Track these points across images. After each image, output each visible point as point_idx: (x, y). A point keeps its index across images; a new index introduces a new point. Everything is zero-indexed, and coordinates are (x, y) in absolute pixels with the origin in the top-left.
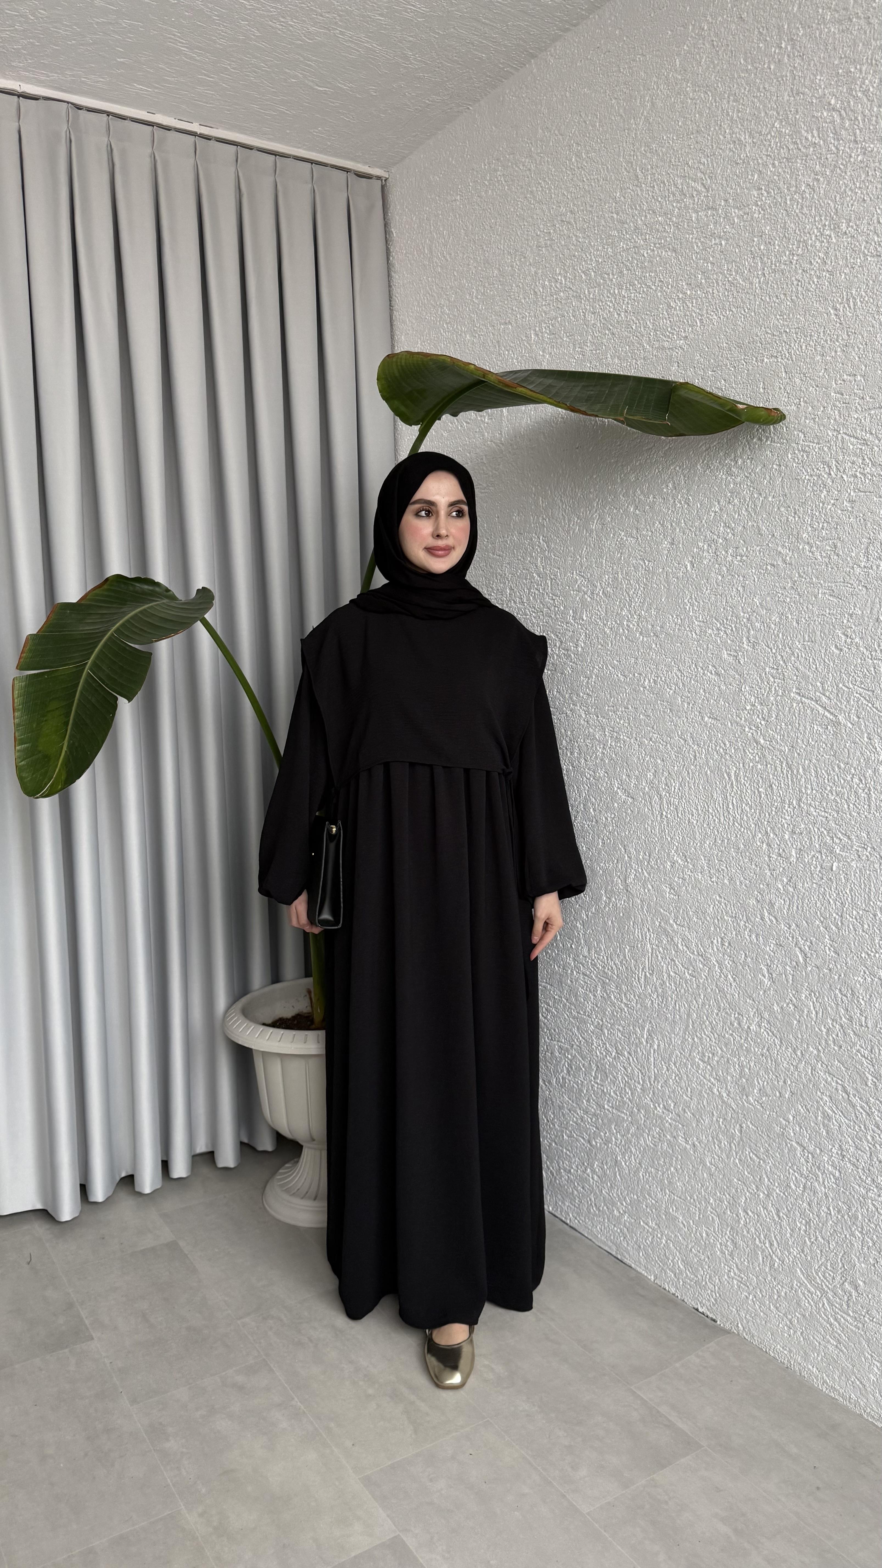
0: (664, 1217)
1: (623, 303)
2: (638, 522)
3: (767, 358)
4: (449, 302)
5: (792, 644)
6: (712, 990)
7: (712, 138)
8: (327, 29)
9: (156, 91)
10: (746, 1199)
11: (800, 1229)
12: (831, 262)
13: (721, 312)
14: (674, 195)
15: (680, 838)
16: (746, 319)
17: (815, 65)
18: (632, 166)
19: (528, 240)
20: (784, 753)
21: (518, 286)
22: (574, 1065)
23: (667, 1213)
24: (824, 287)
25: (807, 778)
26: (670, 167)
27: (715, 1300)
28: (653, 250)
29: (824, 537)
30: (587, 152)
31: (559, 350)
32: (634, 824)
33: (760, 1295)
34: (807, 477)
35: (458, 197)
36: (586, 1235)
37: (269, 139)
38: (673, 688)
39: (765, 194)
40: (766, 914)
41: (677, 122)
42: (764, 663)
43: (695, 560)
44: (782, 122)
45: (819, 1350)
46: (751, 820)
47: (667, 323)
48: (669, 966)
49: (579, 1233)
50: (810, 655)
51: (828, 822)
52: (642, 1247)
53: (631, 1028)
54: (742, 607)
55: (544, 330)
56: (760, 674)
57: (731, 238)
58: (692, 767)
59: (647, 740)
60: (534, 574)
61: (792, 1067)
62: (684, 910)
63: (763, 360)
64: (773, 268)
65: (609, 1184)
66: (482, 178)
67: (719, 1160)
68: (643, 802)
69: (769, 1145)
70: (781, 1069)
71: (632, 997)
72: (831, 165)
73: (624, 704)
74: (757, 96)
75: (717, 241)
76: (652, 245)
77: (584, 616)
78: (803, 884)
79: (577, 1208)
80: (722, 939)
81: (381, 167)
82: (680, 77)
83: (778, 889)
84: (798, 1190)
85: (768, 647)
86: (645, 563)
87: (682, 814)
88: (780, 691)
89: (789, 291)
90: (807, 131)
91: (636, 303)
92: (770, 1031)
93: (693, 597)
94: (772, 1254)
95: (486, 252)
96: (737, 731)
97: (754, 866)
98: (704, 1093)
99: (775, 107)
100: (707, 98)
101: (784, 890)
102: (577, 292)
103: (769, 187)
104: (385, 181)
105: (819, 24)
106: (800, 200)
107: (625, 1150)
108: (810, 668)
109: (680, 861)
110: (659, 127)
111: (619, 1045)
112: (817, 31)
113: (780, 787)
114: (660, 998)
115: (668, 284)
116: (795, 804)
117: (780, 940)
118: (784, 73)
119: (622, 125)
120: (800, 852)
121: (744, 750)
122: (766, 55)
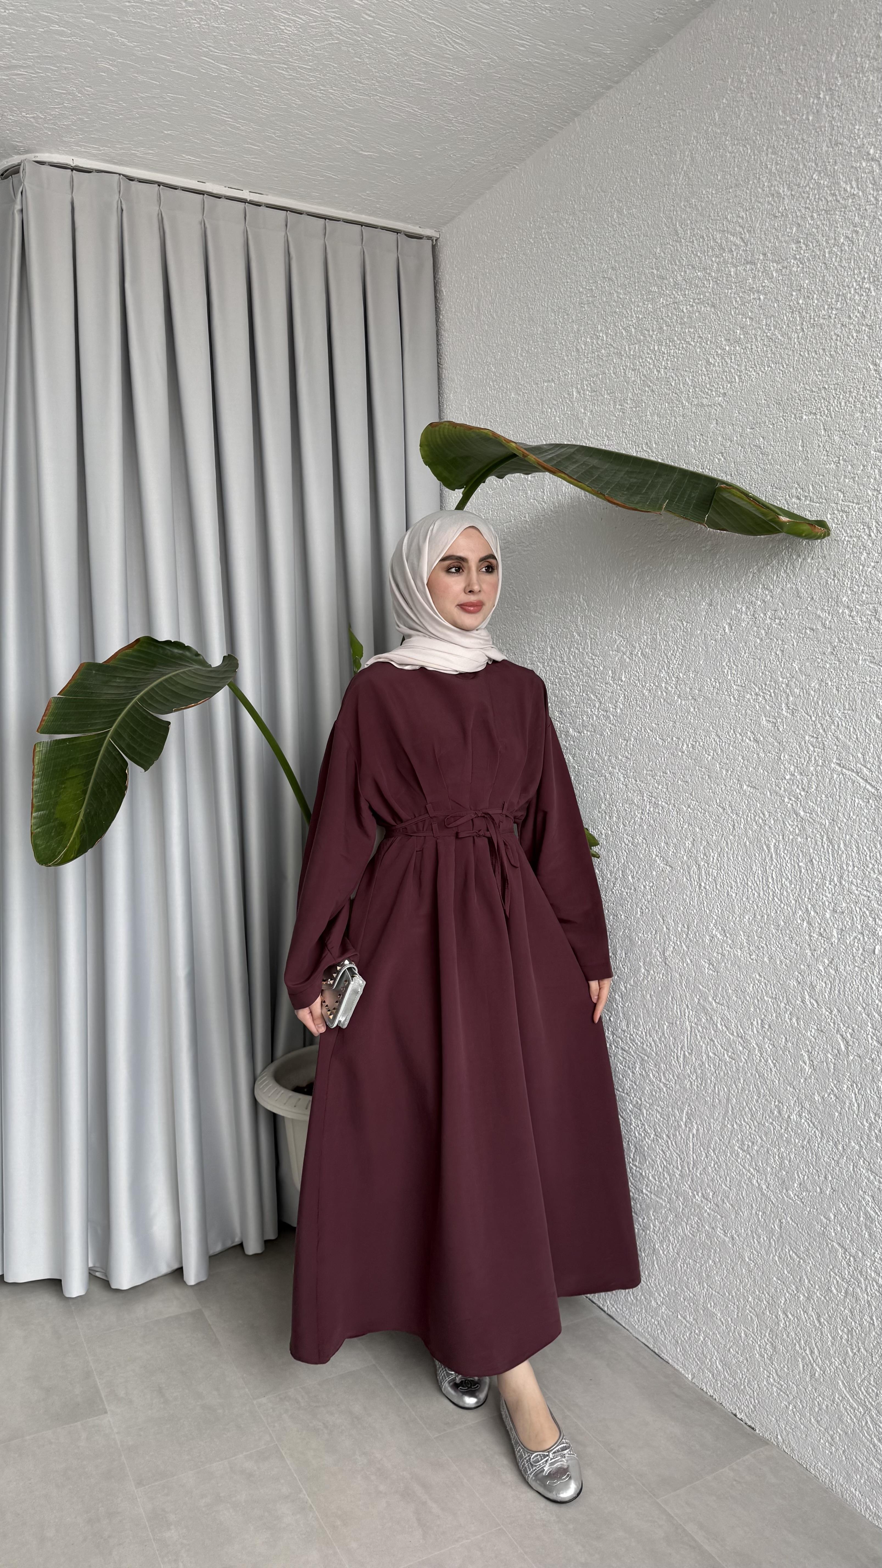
0: (702, 1312)
1: (663, 359)
2: (676, 582)
3: (806, 415)
4: (496, 360)
5: (833, 712)
6: (751, 1075)
7: (751, 192)
8: (368, 95)
9: (204, 160)
10: (786, 1300)
11: (841, 1338)
12: (871, 316)
13: (760, 368)
14: (713, 250)
15: (718, 911)
16: (784, 375)
17: (854, 114)
18: (672, 221)
19: (571, 297)
20: (825, 826)
21: (560, 343)
23: (705, 1309)
24: (863, 341)
25: (849, 854)
26: (708, 221)
27: (754, 1407)
28: (692, 306)
29: (864, 601)
30: (629, 208)
31: (600, 407)
32: (672, 894)
33: (801, 1406)
34: (847, 538)
35: (505, 256)
36: (624, 1325)
37: (320, 204)
38: (712, 754)
39: (804, 247)
40: (807, 997)
41: (716, 176)
42: (803, 731)
43: (733, 622)
44: (820, 173)
45: (862, 1472)
46: (791, 895)
47: (705, 379)
48: (708, 1047)
49: (617, 1321)
50: (850, 724)
51: (870, 902)
52: (679, 1342)
53: (670, 1110)
54: (781, 673)
55: (586, 387)
56: (799, 743)
57: (769, 292)
58: (731, 837)
59: (685, 806)
60: (574, 633)
61: (833, 1162)
62: (723, 988)
63: (802, 417)
64: (812, 322)
66: (527, 236)
67: (758, 1256)
68: (682, 871)
69: (809, 1245)
70: (822, 1163)
71: (671, 1076)
72: (870, 216)
73: (662, 769)
74: (795, 148)
75: (756, 295)
76: (692, 300)
77: (623, 678)
78: (845, 967)
80: (762, 1020)
81: (431, 227)
82: (719, 131)
83: (819, 971)
84: (840, 1296)
85: (808, 715)
86: (683, 624)
87: (721, 886)
88: (820, 761)
89: (828, 346)
90: (846, 182)
91: (676, 360)
92: (811, 1122)
93: (732, 660)
94: (812, 1362)
95: (531, 310)
96: (776, 801)
97: (794, 945)
98: (743, 1183)
99: (814, 158)
100: (746, 151)
101: (825, 972)
102: (618, 349)
103: (807, 240)
104: (436, 240)
105: (857, 73)
106: (838, 253)
107: (663, 1238)
108: (850, 738)
109: (718, 935)
110: (698, 182)
111: (658, 1127)
112: (856, 80)
113: (821, 862)
114: (699, 1079)
115: (706, 338)
116: (836, 882)
117: (821, 1025)
118: (822, 124)
119: (662, 180)
120: (842, 932)
121: (783, 822)
122: (805, 106)
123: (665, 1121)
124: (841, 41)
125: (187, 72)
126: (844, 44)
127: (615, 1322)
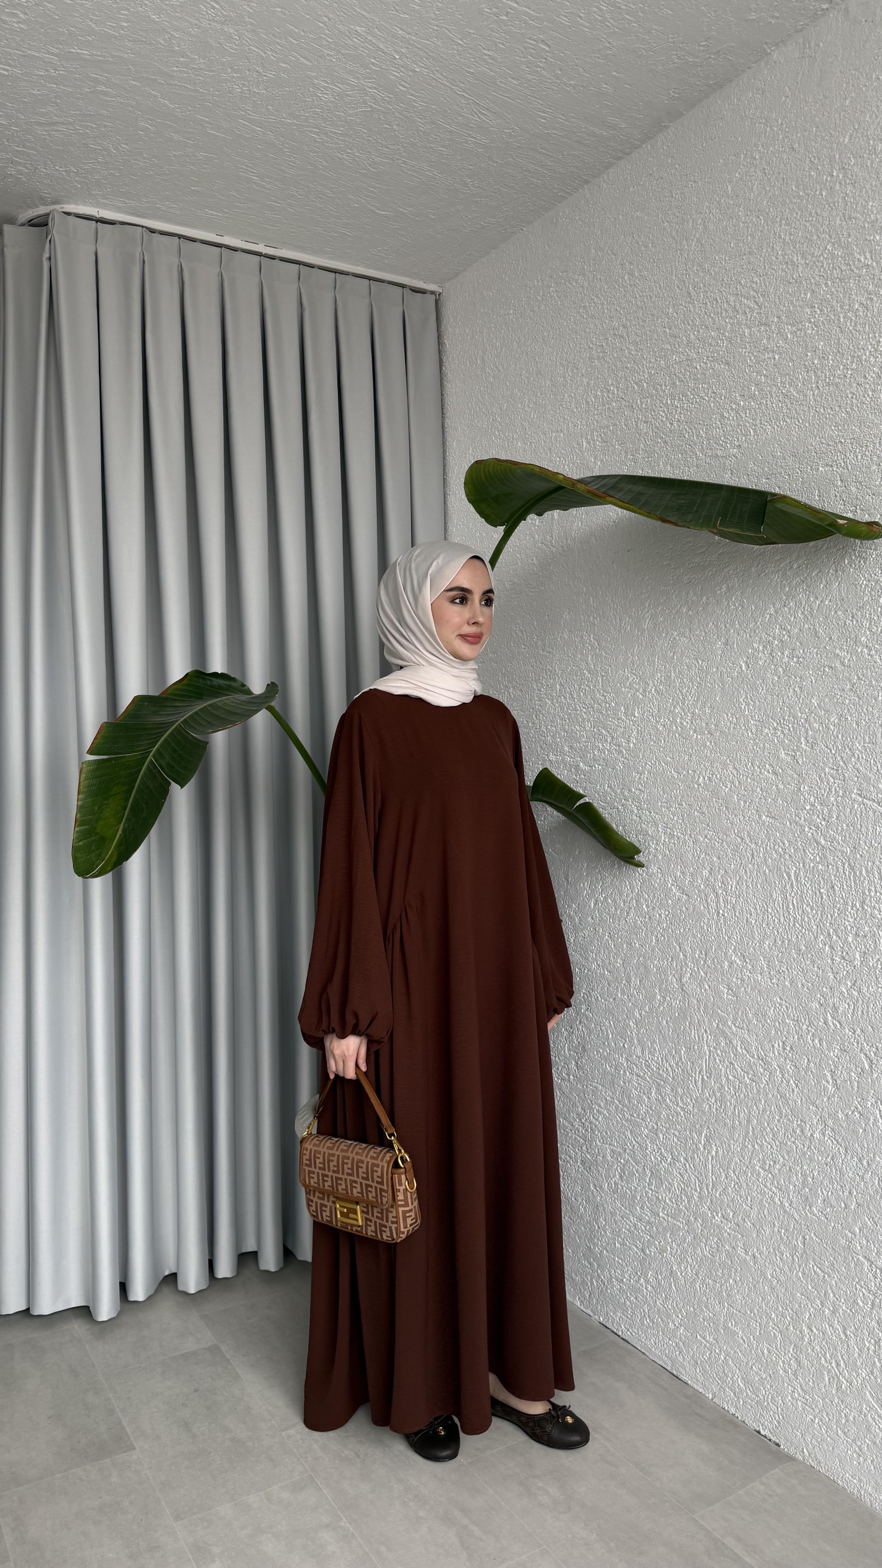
0: (722, 1331)
1: (676, 412)
2: (691, 623)
3: (822, 467)
4: (501, 410)
5: (853, 745)
6: (773, 1096)
7: (764, 260)
8: (392, 159)
9: (226, 215)
10: (811, 1315)
11: (868, 1349)
13: (775, 422)
14: (726, 311)
15: (737, 937)
16: (800, 429)
17: (867, 192)
18: (684, 284)
19: (580, 352)
20: (846, 854)
21: (570, 396)
22: (626, 1169)
23: (726, 1328)
25: (871, 880)
26: (722, 285)
27: (779, 1423)
28: (706, 363)
30: (640, 271)
31: (612, 456)
32: (689, 922)
33: (827, 1419)
35: (511, 311)
36: (640, 1349)
37: (331, 259)
39: (819, 312)
40: (830, 1018)
41: (729, 244)
42: (823, 763)
43: (750, 661)
44: (834, 245)
46: (812, 921)
47: (720, 432)
48: (728, 1070)
49: (632, 1345)
50: (871, 757)
52: (699, 1362)
53: (688, 1133)
54: (800, 708)
55: (596, 438)
56: (819, 775)
57: (784, 352)
58: (750, 866)
59: (702, 837)
60: (585, 671)
61: (858, 1177)
62: (743, 1012)
63: (818, 469)
65: (663, 1295)
66: (535, 294)
67: (781, 1273)
68: (699, 899)
69: (834, 1258)
70: (846, 1179)
71: (689, 1100)
73: (678, 801)
74: (809, 221)
75: (771, 355)
76: (705, 358)
77: (636, 713)
78: (868, 989)
79: (629, 1319)
80: (783, 1043)
81: (435, 283)
82: (732, 202)
83: (842, 993)
84: (866, 1308)
85: (827, 747)
86: (698, 663)
87: (740, 913)
88: (841, 792)
90: (860, 254)
91: (689, 413)
92: (835, 1139)
93: (749, 697)
94: (838, 1374)
95: (538, 363)
96: (796, 830)
97: (816, 969)
98: (764, 1202)
99: (827, 230)
100: (759, 222)
101: (848, 994)
102: (629, 402)
103: (822, 306)
104: (439, 295)
105: (870, 154)
106: (853, 318)
107: (681, 1260)
108: (871, 769)
109: (738, 961)
110: (711, 248)
111: (675, 1150)
112: (869, 161)
113: (843, 889)
114: (718, 1102)
115: (721, 395)
116: (858, 907)
117: (844, 1046)
118: (836, 199)
119: (674, 246)
120: (864, 955)
121: (804, 850)
122: (818, 183)
123: (682, 1144)
124: (853, 125)
125: (222, 133)
126: (856, 127)
127: (629, 1346)
